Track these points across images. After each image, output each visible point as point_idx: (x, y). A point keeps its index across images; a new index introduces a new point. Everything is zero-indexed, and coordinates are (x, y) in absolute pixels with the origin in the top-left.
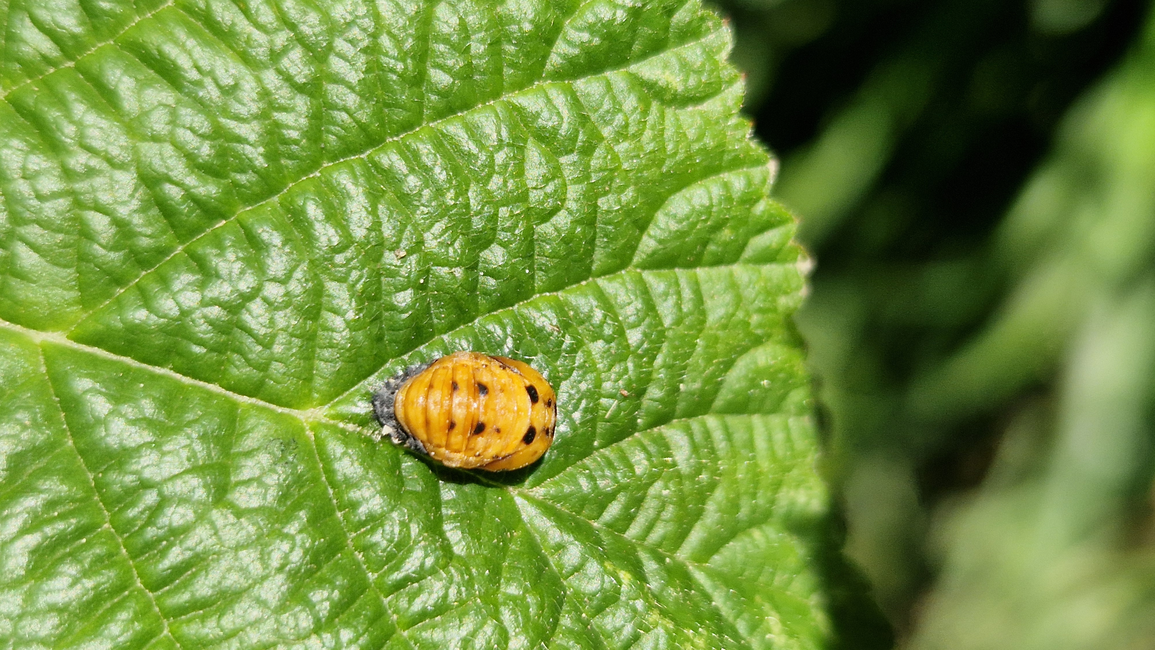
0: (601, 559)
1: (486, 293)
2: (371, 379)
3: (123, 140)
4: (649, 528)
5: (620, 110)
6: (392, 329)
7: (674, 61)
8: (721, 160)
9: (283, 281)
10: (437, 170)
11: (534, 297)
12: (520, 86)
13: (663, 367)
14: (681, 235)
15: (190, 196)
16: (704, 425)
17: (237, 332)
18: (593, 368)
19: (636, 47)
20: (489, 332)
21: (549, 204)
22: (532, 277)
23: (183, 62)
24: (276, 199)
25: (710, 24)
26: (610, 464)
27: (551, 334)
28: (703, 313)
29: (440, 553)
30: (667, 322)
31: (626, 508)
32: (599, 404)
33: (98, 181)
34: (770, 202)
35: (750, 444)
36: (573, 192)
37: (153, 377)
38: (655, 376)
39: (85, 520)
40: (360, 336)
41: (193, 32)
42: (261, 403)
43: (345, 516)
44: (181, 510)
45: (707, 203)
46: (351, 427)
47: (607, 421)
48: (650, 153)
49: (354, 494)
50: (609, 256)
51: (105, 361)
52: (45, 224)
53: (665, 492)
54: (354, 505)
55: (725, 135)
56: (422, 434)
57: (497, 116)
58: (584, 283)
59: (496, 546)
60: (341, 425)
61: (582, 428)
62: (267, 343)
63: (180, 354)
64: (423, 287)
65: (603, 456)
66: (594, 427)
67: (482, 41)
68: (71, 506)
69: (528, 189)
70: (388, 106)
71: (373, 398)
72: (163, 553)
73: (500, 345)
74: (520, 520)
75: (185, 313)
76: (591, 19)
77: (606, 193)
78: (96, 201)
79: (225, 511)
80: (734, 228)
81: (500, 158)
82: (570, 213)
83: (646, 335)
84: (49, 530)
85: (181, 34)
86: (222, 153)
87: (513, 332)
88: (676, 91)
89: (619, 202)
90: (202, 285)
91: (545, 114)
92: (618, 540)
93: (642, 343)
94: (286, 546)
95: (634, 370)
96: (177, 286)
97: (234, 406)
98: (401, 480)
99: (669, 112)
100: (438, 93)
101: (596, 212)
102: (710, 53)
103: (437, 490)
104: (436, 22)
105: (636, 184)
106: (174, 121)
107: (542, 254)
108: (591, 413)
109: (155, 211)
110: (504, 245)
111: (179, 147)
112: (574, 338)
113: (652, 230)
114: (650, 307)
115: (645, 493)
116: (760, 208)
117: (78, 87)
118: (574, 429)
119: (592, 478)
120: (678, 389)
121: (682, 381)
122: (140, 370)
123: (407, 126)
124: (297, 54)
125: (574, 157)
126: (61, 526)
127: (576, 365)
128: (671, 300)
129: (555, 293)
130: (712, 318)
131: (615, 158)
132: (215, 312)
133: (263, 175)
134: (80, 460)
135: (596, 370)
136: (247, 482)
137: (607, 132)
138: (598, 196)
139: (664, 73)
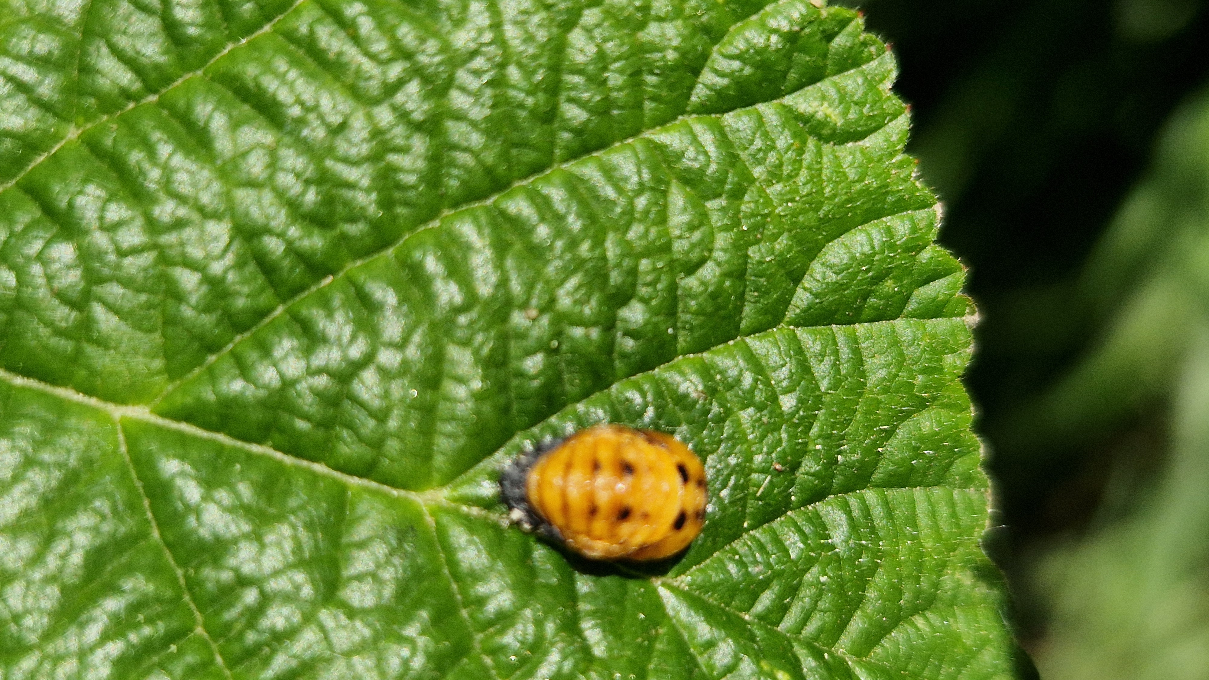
0: (758, 656)
1: (624, 356)
2: (499, 454)
3: (216, 186)
4: (806, 619)
5: (773, 148)
6: (522, 398)
7: (832, 93)
8: (884, 201)
9: (401, 346)
10: (571, 218)
11: (676, 360)
12: (662, 122)
13: (819, 437)
14: (840, 287)
15: (291, 249)
16: (863, 500)
17: (347, 404)
18: (744, 439)
19: (792, 76)
20: (627, 400)
21: (695, 256)
22: (675, 337)
23: (283, 95)
24: (390, 252)
25: (873, 49)
26: (762, 548)
27: (696, 402)
28: (863, 374)
29: (579, 656)
30: (824, 385)
31: (781, 597)
32: (750, 480)
33: (189, 233)
34: (938, 249)
35: (912, 520)
36: (721, 240)
37: (250, 457)
38: (811, 447)
39: (175, 624)
40: (487, 408)
41: (294, 62)
42: (373, 485)
43: (471, 616)
44: (286, 610)
45: (867, 249)
46: (475, 511)
47: (759, 499)
48: (807, 195)
49: (481, 589)
50: (758, 312)
51: (195, 439)
52: (127, 282)
53: (823, 579)
54: (481, 601)
55: (889, 175)
56: (558, 519)
57: (636, 155)
58: (731, 343)
59: (640, 646)
60: (465, 508)
61: (733, 507)
62: (381, 416)
63: (282, 431)
64: (556, 351)
65: (754, 538)
66: (744, 507)
67: (621, 72)
68: (158, 608)
69: (670, 240)
70: (516, 145)
71: (500, 478)
72: (266, 662)
73: (640, 415)
74: (665, 615)
75: (287, 384)
76: (742, 46)
77: (757, 242)
78: (184, 255)
79: (334, 611)
80: (898, 279)
81: (641, 202)
82: (719, 264)
83: (801, 401)
84: (133, 637)
85: (281, 64)
86: (329, 201)
87: (655, 399)
88: (835, 125)
89: (772, 251)
90: (308, 351)
91: (691, 153)
92: (772, 634)
93: (797, 411)
94: (405, 652)
95: (789, 441)
96: (278, 353)
97: (343, 489)
98: (533, 572)
99: (827, 148)
100: (572, 130)
101: (746, 263)
102: (871, 84)
103: (572, 582)
104: (569, 51)
105: (790, 231)
106: (274, 165)
107: (686, 310)
108: (742, 491)
109: (252, 267)
110: (645, 301)
111: (280, 194)
112: (721, 405)
113: (807, 282)
114: (805, 368)
115: (801, 581)
116: (925, 255)
117: (163, 126)
118: (723, 508)
119: (741, 564)
120: (837, 461)
121: (840, 453)
122: (235, 449)
123: (537, 168)
124: (414, 87)
125: (722, 202)
126: (147, 631)
127: (725, 435)
128: (828, 360)
129: (700, 355)
130: (872, 380)
131: (768, 202)
132: (322, 381)
133: (376, 226)
134: (168, 555)
135: (747, 441)
136: (359, 578)
137: (758, 172)
138: (749, 244)
139: (822, 105)
